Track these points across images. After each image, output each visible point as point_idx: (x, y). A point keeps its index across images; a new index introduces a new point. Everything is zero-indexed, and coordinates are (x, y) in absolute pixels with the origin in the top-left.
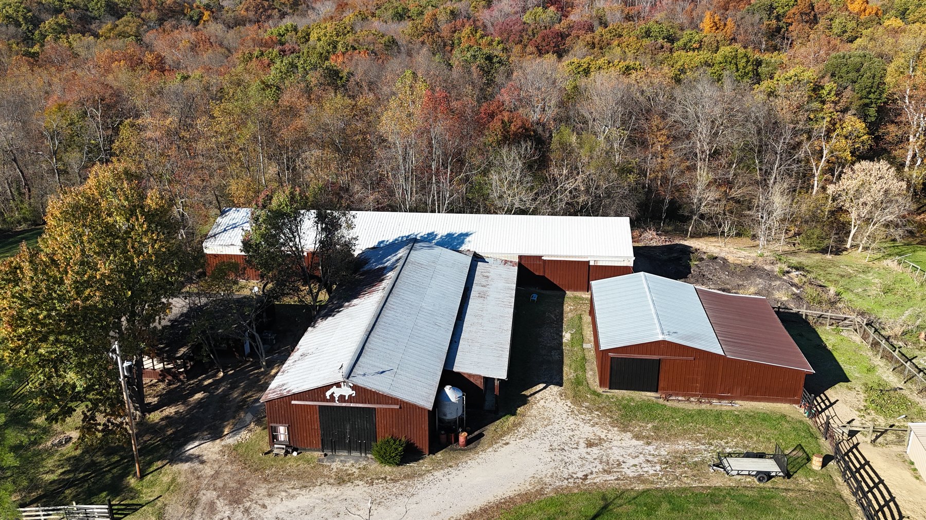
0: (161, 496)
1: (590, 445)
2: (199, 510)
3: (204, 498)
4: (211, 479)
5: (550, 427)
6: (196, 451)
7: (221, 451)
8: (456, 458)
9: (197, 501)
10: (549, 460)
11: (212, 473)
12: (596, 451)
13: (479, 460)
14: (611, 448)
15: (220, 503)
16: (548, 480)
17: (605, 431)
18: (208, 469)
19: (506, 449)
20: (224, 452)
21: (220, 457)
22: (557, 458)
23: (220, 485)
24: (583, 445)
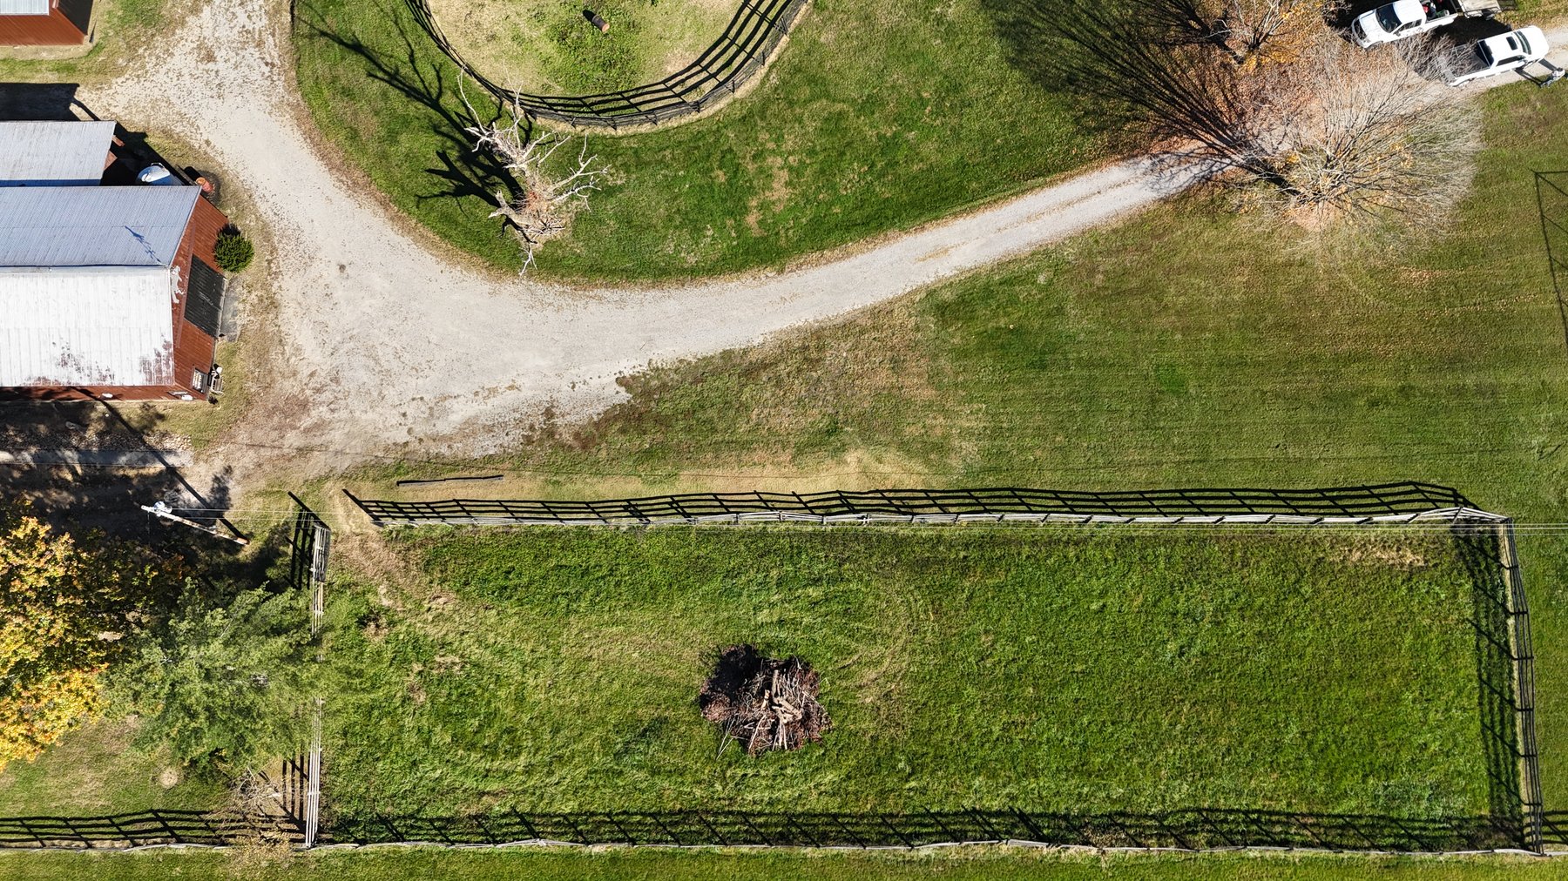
0: (290, 494)
1: (210, 58)
2: (317, 441)
3: (296, 444)
4: (262, 450)
5: (173, 100)
6: (204, 492)
7: (206, 461)
8: (235, 193)
9: (299, 449)
10: (240, 98)
11: (251, 453)
12: (223, 53)
13: (239, 169)
14: (217, 39)
15: (306, 422)
16: (274, 100)
17: (183, 42)
18: (245, 460)
19: (218, 142)
20: (210, 456)
21: (221, 456)
22: (237, 90)
23: (275, 434)
24: (211, 66)
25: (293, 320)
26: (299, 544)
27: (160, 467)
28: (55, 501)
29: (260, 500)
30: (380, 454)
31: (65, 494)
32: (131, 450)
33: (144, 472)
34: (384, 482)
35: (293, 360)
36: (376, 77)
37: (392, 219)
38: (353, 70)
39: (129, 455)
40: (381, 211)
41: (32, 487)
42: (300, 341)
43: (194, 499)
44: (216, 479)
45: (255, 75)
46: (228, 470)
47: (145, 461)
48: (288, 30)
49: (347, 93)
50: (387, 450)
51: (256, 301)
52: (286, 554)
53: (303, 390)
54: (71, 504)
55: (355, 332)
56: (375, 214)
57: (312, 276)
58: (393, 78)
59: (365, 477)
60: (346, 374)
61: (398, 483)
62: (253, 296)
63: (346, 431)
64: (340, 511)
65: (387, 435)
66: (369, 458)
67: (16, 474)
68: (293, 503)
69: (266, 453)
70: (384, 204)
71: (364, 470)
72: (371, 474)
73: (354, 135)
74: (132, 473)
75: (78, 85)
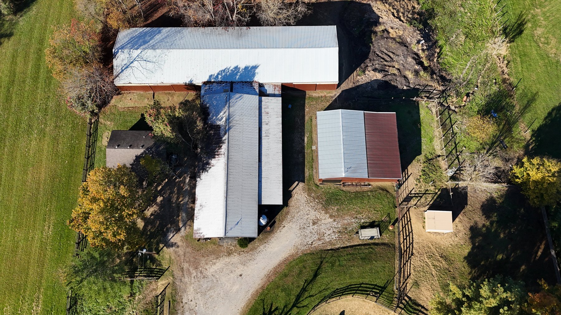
0: (170, 266)
1: (314, 224)
2: (185, 273)
3: (184, 267)
4: (183, 256)
5: (299, 214)
6: (172, 240)
7: (181, 240)
8: (267, 237)
9: (183, 268)
10: (300, 235)
11: (183, 253)
12: (316, 228)
13: (275, 238)
14: (321, 225)
15: (191, 269)
16: (299, 247)
17: (320, 214)
18: (181, 251)
19: (284, 230)
20: (183, 240)
21: (182, 244)
22: (302, 234)
23: (188, 260)
24: (311, 224)
25: (224, 261)
26: (155, 270)
27: (181, 226)
28: (173, 197)
29: (169, 258)
30: (179, 294)
31: (175, 199)
32: (187, 217)
33: (180, 222)
34: (170, 296)
35: (211, 262)
36: (305, 283)
37: (257, 291)
38: (308, 274)
39: (185, 216)
40: (260, 287)
41: (178, 190)
42: (217, 264)
43: (170, 237)
44: (176, 243)
45: (308, 239)
46: (178, 247)
47: (183, 221)
48: (324, 248)
49: (301, 272)
50: (181, 296)
51: (231, 248)
52: (153, 266)
53: (201, 267)
54: (173, 201)
55: (219, 282)
56: (259, 285)
57: (238, 265)
58: (304, 290)
59: (173, 290)
60: (206, 280)
61: (170, 301)
62: (232, 247)
63: (188, 282)
64: (164, 282)
65: (185, 295)
66: (178, 290)
67: (182, 185)
68: (167, 267)
69: (182, 257)
70: (262, 287)
71: (175, 289)
72: (173, 292)
73: (286, 276)
74: (180, 218)
75: (304, 183)
